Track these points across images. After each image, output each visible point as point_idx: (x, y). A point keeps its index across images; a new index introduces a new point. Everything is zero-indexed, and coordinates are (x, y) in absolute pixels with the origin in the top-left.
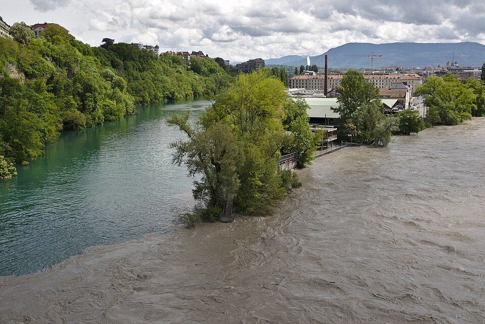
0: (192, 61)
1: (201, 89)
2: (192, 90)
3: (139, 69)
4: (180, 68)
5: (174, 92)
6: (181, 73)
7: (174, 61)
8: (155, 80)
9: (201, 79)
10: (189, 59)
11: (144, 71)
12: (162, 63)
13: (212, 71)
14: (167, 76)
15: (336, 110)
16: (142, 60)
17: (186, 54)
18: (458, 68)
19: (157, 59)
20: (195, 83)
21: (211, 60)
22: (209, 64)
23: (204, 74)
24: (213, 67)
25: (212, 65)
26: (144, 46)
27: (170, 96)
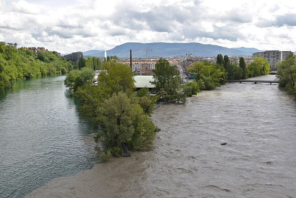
0: (38, 53)
1: (46, 71)
2: (41, 72)
3: (6, 58)
4: (31, 57)
5: (30, 73)
6: (32, 61)
7: (27, 54)
8: (17, 65)
9: (45, 65)
10: (36, 52)
11: (9, 59)
12: (20, 54)
13: (51, 59)
14: (25, 62)
15: (152, 83)
16: (7, 52)
17: (34, 49)
18: (197, 57)
19: (16, 51)
20: (42, 67)
21: (50, 53)
22: (49, 55)
23: (46, 61)
24: (52, 57)
25: (51, 55)
26: (8, 43)
27: (28, 75)
